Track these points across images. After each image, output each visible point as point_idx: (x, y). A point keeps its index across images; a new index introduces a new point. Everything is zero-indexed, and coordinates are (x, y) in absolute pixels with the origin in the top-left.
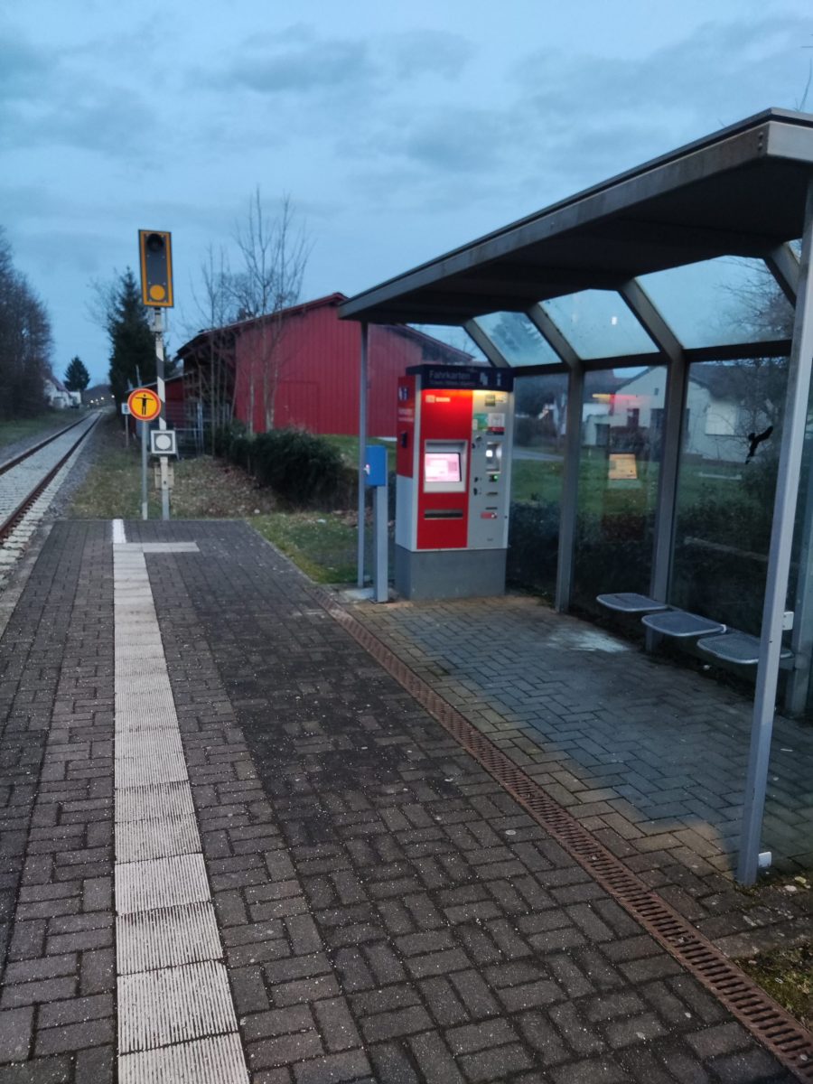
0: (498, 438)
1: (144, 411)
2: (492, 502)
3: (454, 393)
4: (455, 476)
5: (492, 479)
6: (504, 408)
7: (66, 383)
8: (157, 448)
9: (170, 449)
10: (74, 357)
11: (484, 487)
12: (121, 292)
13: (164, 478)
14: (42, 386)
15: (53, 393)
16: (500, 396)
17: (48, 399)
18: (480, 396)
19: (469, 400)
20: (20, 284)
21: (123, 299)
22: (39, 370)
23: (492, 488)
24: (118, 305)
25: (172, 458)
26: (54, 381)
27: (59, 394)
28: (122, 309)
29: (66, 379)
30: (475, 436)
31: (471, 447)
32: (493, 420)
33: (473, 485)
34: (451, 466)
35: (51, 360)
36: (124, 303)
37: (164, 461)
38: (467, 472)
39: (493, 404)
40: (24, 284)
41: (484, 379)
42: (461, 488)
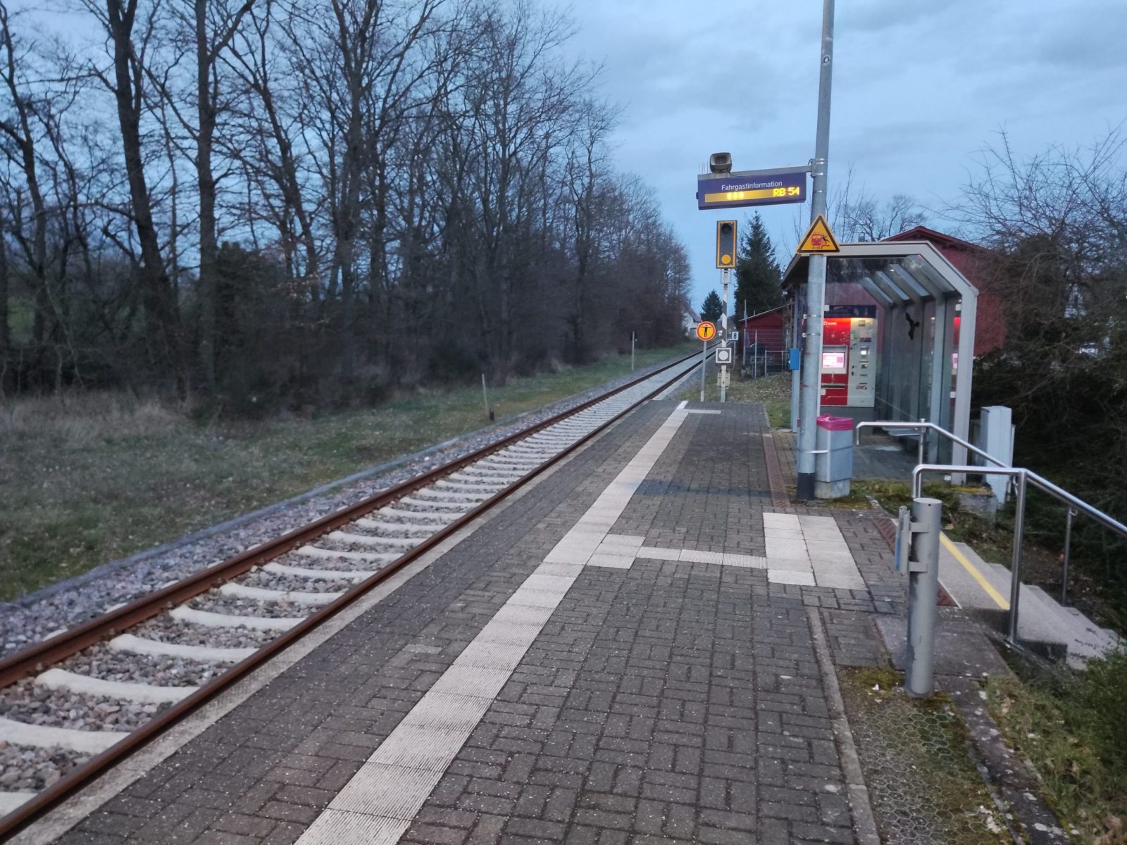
0: (868, 344)
1: (705, 335)
2: (864, 380)
3: (839, 320)
4: (841, 365)
5: (863, 367)
6: (870, 327)
7: (702, 315)
8: (719, 360)
9: (728, 360)
10: (711, 291)
11: (858, 371)
12: (748, 234)
13: (723, 379)
14: (681, 318)
15: (689, 324)
16: (868, 320)
17: (685, 330)
18: (855, 321)
19: (849, 323)
20: (668, 233)
21: (749, 240)
22: (679, 304)
23: (863, 372)
24: (745, 245)
25: (729, 366)
26: (692, 313)
27: (695, 326)
28: (749, 248)
29: (703, 311)
30: (852, 342)
31: (849, 349)
32: (863, 334)
33: (850, 370)
34: (839, 360)
35: (689, 296)
36: (751, 242)
37: (724, 368)
38: (847, 361)
39: (863, 325)
40: (672, 231)
41: (856, 311)
42: (844, 372)
